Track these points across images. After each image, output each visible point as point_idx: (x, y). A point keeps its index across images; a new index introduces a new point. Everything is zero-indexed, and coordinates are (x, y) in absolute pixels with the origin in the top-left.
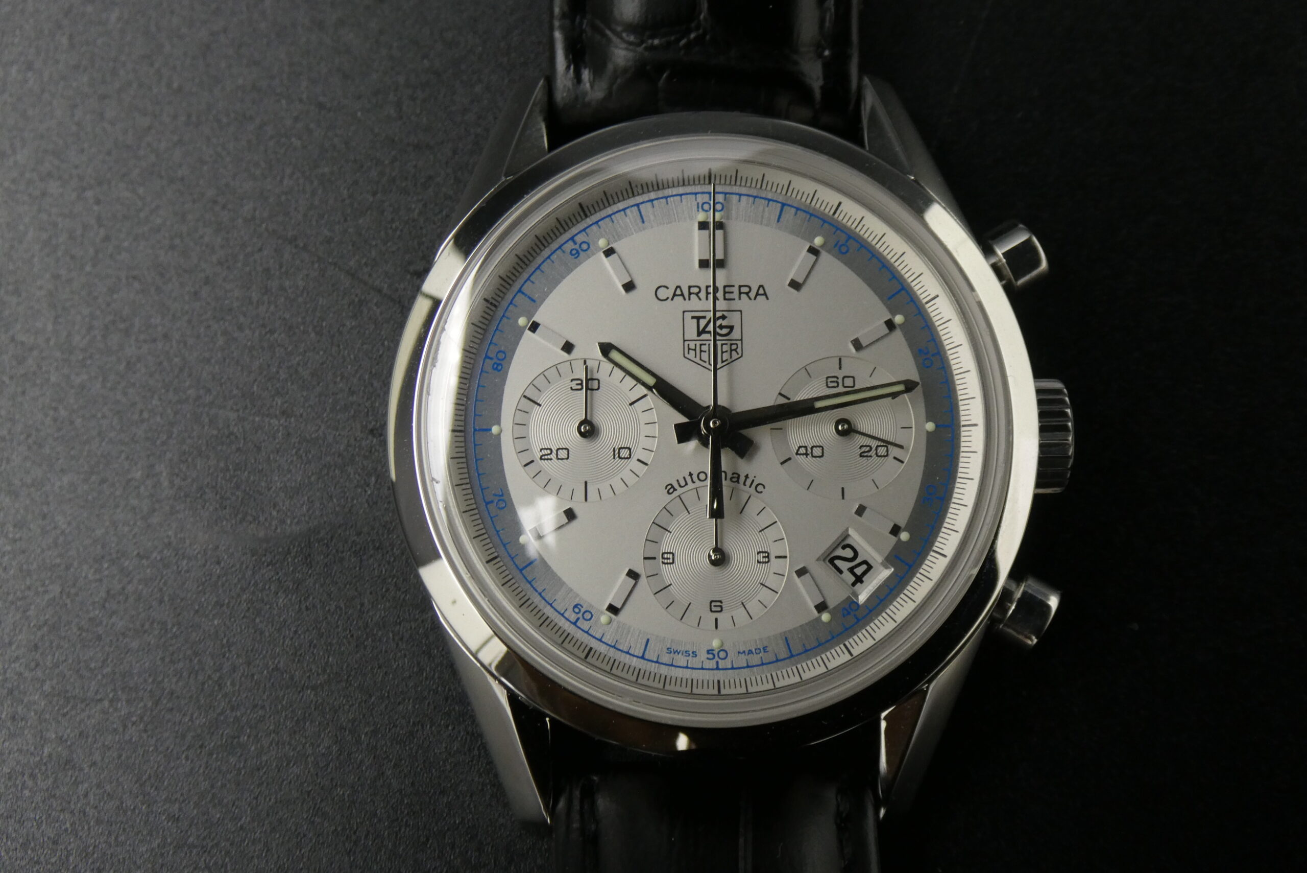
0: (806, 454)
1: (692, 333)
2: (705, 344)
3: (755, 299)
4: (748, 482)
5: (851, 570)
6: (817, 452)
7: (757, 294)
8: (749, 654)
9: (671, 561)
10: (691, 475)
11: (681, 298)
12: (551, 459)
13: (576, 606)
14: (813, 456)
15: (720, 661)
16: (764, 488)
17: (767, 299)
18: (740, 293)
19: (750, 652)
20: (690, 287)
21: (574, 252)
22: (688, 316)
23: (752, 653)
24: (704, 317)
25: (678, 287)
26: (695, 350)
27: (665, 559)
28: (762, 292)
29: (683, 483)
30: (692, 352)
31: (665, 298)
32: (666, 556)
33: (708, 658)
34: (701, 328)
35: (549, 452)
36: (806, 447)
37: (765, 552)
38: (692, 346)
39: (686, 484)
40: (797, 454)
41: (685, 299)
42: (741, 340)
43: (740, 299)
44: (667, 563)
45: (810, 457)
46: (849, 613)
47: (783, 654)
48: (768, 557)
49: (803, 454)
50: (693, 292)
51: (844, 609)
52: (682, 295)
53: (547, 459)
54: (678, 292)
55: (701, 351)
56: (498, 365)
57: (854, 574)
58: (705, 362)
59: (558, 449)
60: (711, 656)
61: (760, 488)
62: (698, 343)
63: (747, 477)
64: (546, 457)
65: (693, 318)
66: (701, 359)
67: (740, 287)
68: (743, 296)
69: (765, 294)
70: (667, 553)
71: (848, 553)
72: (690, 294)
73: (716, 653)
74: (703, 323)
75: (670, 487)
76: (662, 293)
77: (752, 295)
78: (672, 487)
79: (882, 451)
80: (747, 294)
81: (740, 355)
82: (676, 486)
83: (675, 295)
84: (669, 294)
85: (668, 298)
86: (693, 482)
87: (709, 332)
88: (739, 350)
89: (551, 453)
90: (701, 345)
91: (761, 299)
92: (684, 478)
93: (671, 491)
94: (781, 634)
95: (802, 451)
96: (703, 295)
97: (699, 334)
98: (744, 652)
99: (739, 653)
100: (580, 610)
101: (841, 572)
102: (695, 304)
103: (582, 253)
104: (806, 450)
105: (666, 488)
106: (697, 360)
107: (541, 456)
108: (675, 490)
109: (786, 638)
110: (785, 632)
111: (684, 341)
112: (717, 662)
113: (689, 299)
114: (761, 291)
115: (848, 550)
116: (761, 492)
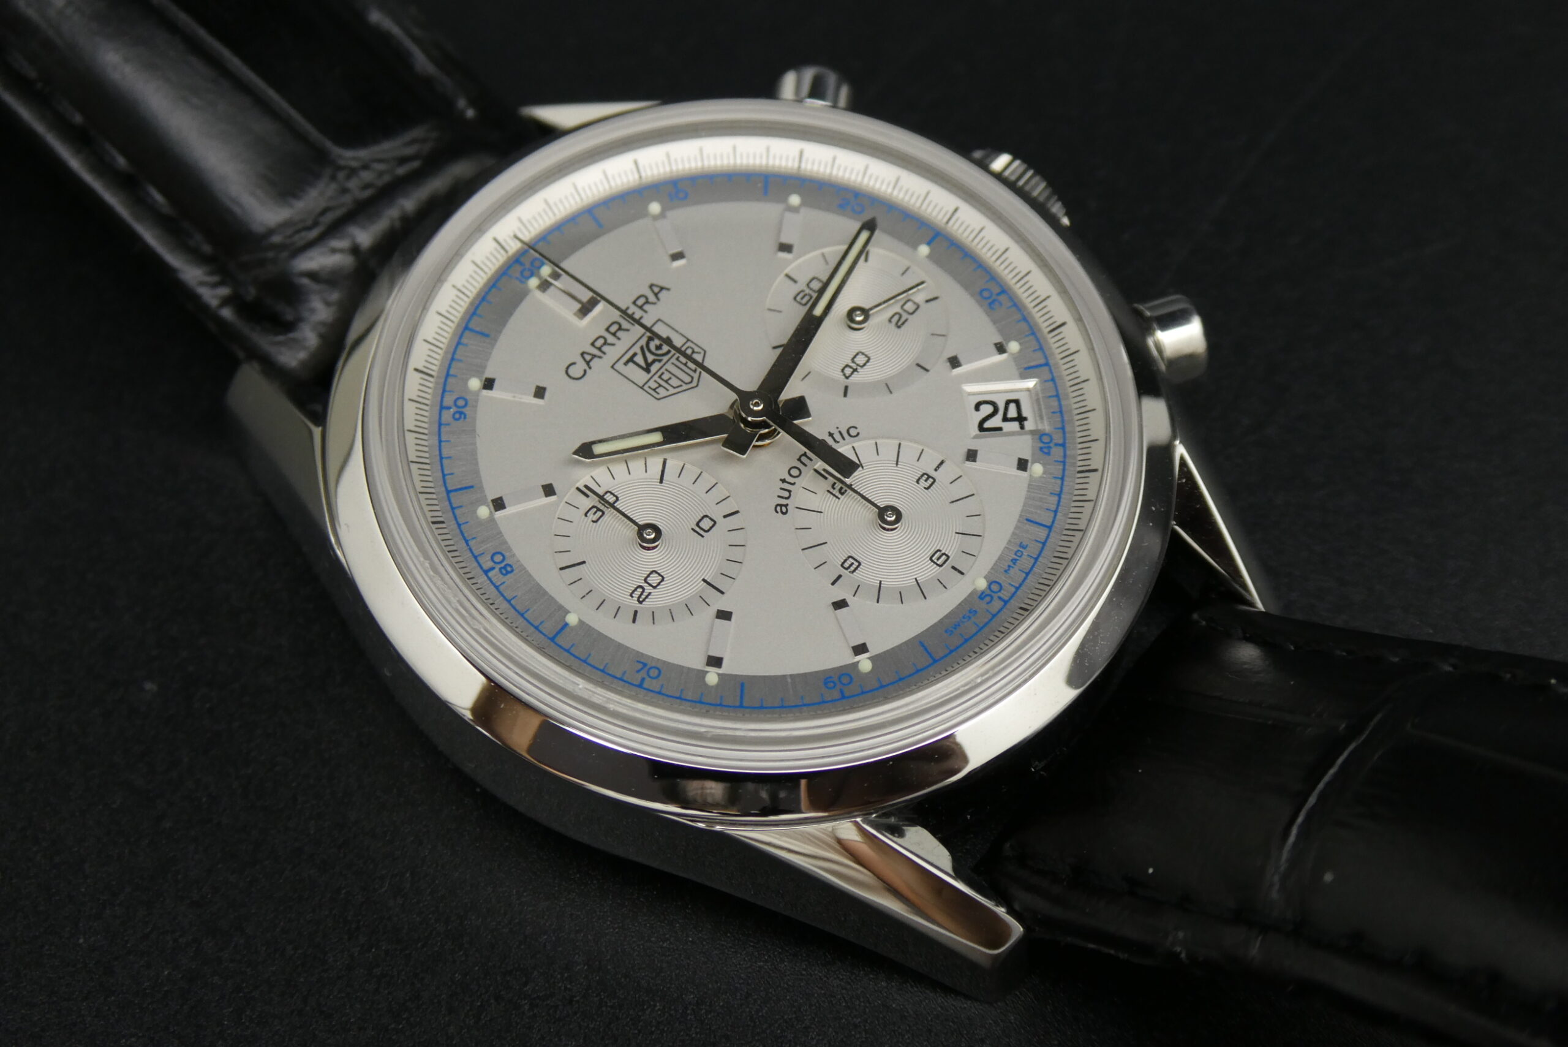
0: (855, 370)
1: (641, 376)
2: (663, 374)
3: (658, 299)
4: (837, 437)
5: (1005, 419)
6: (861, 360)
7: (656, 295)
8: (1014, 564)
9: (857, 564)
10: (783, 481)
11: (596, 360)
12: (650, 594)
13: (826, 684)
14: (862, 367)
15: (1000, 594)
16: (856, 428)
17: (668, 289)
18: (641, 307)
19: (1014, 561)
20: (593, 344)
21: (457, 416)
22: (619, 366)
23: (1016, 560)
24: (635, 354)
25: (582, 354)
26: (660, 386)
27: (849, 567)
28: (658, 290)
29: (786, 494)
30: (660, 390)
31: (582, 373)
32: (846, 565)
33: (988, 603)
34: (642, 363)
35: (640, 590)
36: (847, 366)
37: (922, 476)
38: (654, 385)
39: (790, 491)
40: (847, 378)
41: (600, 357)
42: (688, 340)
43: (646, 312)
44: (856, 569)
45: (859, 369)
46: (1050, 447)
47: (1042, 534)
48: (929, 477)
49: (852, 373)
50: (600, 346)
51: (1041, 449)
52: (594, 356)
53: (647, 597)
54: (588, 359)
55: (666, 381)
56: (504, 568)
57: (1012, 420)
58: (681, 386)
59: (645, 580)
60: (988, 599)
61: (853, 432)
62: (656, 378)
63: (831, 435)
64: (643, 597)
65: (626, 364)
66: (674, 388)
67: (634, 303)
68: (646, 307)
69: (662, 289)
70: (845, 561)
71: (987, 410)
72: (600, 349)
73: (988, 592)
74: (639, 359)
75: (778, 508)
76: (576, 371)
77: (652, 298)
78: (781, 506)
79: (910, 307)
80: (647, 302)
81: (703, 352)
82: (784, 502)
83: (588, 363)
84: (581, 365)
85: (585, 371)
86: (793, 484)
87: (654, 361)
88: (696, 349)
89: (644, 590)
90: (660, 377)
91: (661, 295)
92: (782, 489)
93: (784, 509)
94: (1019, 521)
95: (848, 371)
96: (611, 339)
97: (648, 370)
98: (1009, 566)
99: (1006, 571)
100: (833, 682)
101: (1000, 429)
102: (613, 353)
103: (466, 410)
104: (851, 367)
105: (777, 512)
106: (672, 391)
107: (638, 600)
108: (786, 506)
109: (1028, 520)
110: (1021, 516)
111: (642, 388)
112: (1000, 598)
113: (604, 353)
114: (656, 290)
115: (982, 407)
116: (858, 434)
